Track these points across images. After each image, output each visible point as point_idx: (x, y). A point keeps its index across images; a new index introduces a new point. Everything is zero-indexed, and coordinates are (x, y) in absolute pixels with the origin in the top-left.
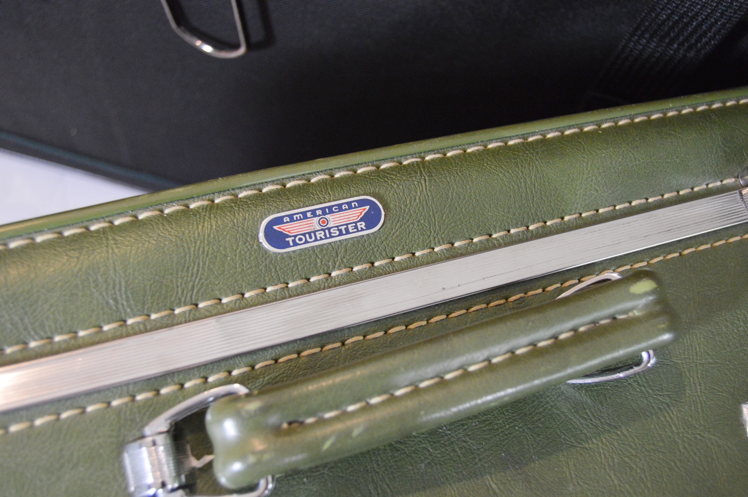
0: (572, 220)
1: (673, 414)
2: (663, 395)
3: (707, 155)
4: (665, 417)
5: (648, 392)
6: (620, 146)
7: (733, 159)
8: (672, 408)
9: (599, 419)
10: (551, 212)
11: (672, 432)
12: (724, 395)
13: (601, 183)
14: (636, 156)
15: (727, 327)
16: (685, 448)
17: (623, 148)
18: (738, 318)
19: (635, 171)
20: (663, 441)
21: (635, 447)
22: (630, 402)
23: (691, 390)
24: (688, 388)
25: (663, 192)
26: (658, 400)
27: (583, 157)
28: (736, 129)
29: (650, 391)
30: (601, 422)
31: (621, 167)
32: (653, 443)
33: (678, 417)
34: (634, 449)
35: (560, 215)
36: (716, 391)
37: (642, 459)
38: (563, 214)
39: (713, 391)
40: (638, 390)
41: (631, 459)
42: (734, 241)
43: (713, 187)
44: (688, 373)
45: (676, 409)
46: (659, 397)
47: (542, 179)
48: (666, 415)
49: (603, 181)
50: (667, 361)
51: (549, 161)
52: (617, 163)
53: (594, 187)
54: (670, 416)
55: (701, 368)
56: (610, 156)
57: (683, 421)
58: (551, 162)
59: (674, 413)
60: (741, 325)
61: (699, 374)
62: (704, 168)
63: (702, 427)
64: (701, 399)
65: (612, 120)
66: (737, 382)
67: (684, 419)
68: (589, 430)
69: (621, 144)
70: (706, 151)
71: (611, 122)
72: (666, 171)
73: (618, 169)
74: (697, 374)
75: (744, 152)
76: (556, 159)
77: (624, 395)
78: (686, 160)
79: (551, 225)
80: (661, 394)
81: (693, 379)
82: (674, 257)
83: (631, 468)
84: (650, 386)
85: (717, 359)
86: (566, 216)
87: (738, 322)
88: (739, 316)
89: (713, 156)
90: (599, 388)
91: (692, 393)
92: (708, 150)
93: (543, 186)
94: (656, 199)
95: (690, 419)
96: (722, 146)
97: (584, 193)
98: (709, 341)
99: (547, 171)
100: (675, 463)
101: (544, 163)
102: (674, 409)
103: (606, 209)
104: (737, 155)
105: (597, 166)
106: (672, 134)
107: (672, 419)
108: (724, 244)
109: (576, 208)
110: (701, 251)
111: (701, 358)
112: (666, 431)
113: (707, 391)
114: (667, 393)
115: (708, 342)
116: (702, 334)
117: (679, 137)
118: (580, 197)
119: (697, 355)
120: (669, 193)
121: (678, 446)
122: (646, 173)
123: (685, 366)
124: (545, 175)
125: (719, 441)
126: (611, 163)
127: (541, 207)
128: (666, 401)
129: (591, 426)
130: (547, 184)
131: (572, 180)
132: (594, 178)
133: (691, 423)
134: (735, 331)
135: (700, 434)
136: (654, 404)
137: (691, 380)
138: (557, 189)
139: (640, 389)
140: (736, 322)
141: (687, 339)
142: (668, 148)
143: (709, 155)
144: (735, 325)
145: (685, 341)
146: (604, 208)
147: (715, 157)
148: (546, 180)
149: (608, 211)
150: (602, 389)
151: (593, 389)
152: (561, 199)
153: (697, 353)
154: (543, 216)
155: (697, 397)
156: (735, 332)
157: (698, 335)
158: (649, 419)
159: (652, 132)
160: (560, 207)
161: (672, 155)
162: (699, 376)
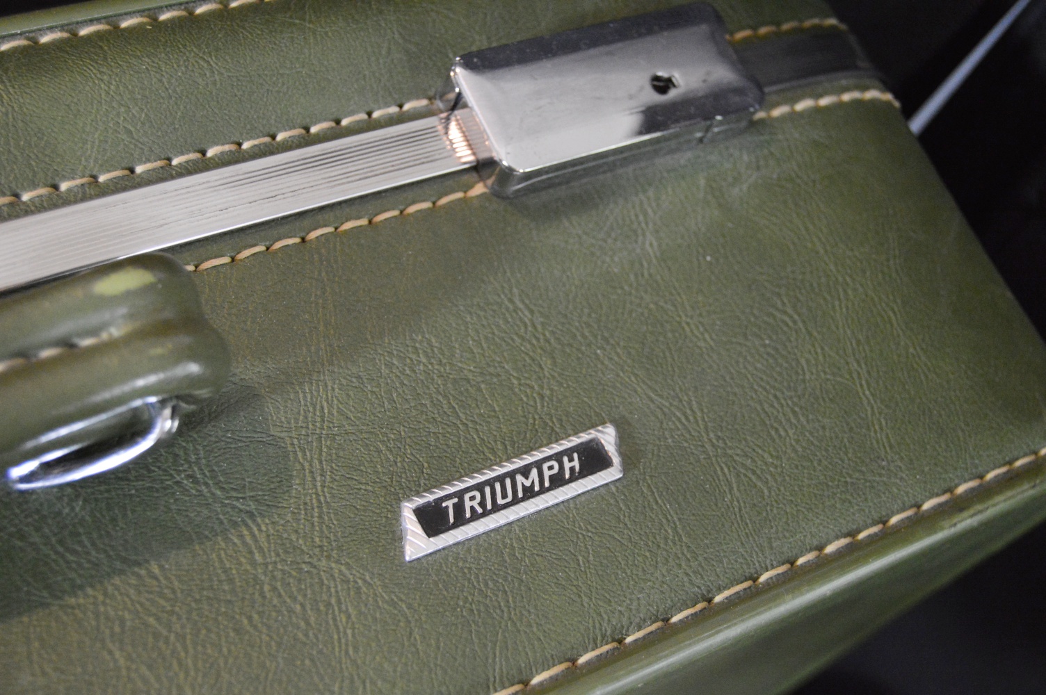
0: (75, 190)
1: (260, 530)
2: (243, 498)
3: (368, 58)
4: (241, 537)
5: (213, 494)
6: (183, 50)
7: (425, 63)
8: (259, 520)
9: (105, 551)
10: (30, 177)
11: (253, 563)
12: (369, 488)
13: (139, 119)
14: (214, 65)
15: (389, 366)
16: (274, 589)
17: (187, 54)
18: (416, 348)
19: (211, 93)
20: (231, 581)
21: (172, 596)
22: (175, 515)
23: (304, 484)
24: (297, 482)
25: (273, 130)
26: (234, 507)
27: (101, 72)
28: (432, 10)
29: (218, 493)
30: (109, 556)
31: (181, 88)
32: (212, 586)
33: (268, 536)
34: (168, 600)
35: (50, 181)
36: (354, 482)
37: (184, 616)
38: (57, 179)
39: (349, 483)
40: (194, 492)
41: (158, 619)
42: (418, 211)
43: (382, 116)
44: (300, 454)
45: (267, 521)
46: (234, 503)
47: (10, 116)
48: (246, 532)
49: (143, 115)
50: (259, 435)
51: (28, 84)
52: (173, 81)
53: (124, 127)
54: (253, 535)
55: (328, 443)
56: (159, 68)
57: (279, 541)
58: (31, 85)
59: (264, 528)
60: (420, 362)
61: (324, 454)
62: (363, 82)
63: (317, 551)
64: (322, 499)
65: (183, 7)
66: (399, 464)
67: (281, 537)
68: (82, 572)
69: (185, 46)
70: (366, 51)
71: (180, 9)
72: (278, 92)
73: (175, 91)
74: (320, 454)
75: (450, 51)
76: (44, 78)
77: (163, 503)
78: (323, 69)
79: (30, 200)
80: (241, 495)
81: (311, 465)
82: (287, 246)
83: (156, 636)
84: (217, 484)
85: (363, 424)
86: (64, 181)
87: (414, 357)
88: (417, 345)
89: (381, 61)
90: (114, 493)
91: (304, 489)
92: (369, 50)
93: (12, 129)
94: (256, 142)
95: (294, 537)
96: (401, 41)
97: (102, 138)
98: (351, 393)
99: (21, 100)
100: (250, 618)
101: (16, 86)
102: (263, 521)
103: (149, 166)
104: (434, 58)
105: (130, 87)
106: (295, 25)
107: (256, 541)
108: (395, 217)
109: (85, 167)
110: (346, 231)
111: (331, 425)
112: (240, 564)
113: (336, 483)
114: (251, 494)
115: (348, 395)
116: (337, 381)
117: (309, 28)
118: (92, 148)
119: (323, 421)
120: (286, 131)
121: (262, 588)
122: (236, 96)
123: (295, 441)
124: (17, 109)
125: (347, 572)
126: (160, 81)
127: (8, 169)
128: (248, 508)
129: (87, 565)
130: (20, 124)
131: (75, 116)
132: (123, 109)
133: (296, 544)
134: (408, 372)
135: (309, 563)
136: (224, 515)
137: (306, 465)
138: (43, 134)
139: (198, 491)
140: (411, 356)
141: (304, 393)
142: (284, 49)
143: (373, 59)
144: (408, 361)
145: (301, 395)
146: (145, 163)
147: (385, 62)
148: (20, 117)
149: (153, 170)
150: (118, 495)
151: (100, 496)
152: (52, 152)
153: (322, 417)
154: (13, 185)
155: (314, 496)
156: (407, 375)
157: (330, 384)
158: (208, 544)
159: (254, 22)
160: (49, 167)
161: (291, 61)
162: (323, 459)
